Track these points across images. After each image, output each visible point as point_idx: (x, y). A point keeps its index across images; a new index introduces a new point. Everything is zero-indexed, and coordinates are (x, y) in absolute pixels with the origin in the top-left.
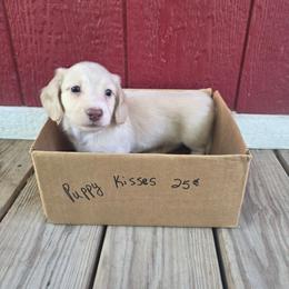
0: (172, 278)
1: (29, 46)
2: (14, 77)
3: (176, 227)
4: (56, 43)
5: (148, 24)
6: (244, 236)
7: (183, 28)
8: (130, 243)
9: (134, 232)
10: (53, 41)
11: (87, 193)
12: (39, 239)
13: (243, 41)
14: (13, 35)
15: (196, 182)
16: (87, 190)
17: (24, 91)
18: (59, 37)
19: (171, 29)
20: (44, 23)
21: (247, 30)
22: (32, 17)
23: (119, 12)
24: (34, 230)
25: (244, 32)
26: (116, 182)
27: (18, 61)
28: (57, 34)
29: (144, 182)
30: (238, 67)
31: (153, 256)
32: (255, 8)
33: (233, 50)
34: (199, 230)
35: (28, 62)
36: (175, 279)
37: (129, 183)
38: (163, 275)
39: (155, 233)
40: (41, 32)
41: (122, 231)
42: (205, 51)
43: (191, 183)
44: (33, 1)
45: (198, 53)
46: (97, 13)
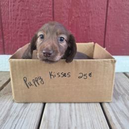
0: (82, 125)
1: (10, 26)
3: (81, 103)
4: (22, 24)
5: (64, 15)
6: (116, 105)
7: (79, 17)
8: (58, 111)
9: (60, 105)
10: (21, 23)
12: (9, 110)
13: (105, 22)
14: (3, 21)
15: (90, 75)
16: (36, 81)
17: (5, 47)
18: (24, 21)
19: (73, 17)
20: (17, 15)
22: (12, 13)
23: (51, 10)
24: (7, 107)
25: (105, 19)
26: (51, 75)
27: (4, 33)
28: (23, 20)
29: (64, 75)
30: (104, 33)
31: (70, 116)
32: (109, 8)
33: (101, 26)
34: (93, 104)
35: (9, 33)
36: (84, 125)
37: (57, 76)
38: (77, 124)
39: (71, 106)
40: (16, 19)
41: (53, 105)
42: (89, 27)
43: (87, 75)
44: (14, 5)
45: (86, 28)
46: (41, 10)
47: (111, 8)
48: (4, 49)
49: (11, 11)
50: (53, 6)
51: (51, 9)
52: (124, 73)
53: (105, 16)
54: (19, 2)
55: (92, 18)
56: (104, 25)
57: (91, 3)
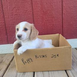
1: (10, 28)
2: (6, 37)
5: (39, 20)
7: (47, 20)
11: (28, 61)
13: (62, 21)
14: (6, 26)
16: (28, 60)
19: (44, 20)
20: (14, 22)
21: (62, 19)
22: (11, 21)
26: (36, 57)
27: (8, 32)
30: (62, 28)
32: (63, 14)
33: (60, 24)
35: (10, 32)
40: (13, 24)
42: (53, 25)
43: (56, 56)
44: (12, 17)
45: (52, 26)
46: (27, 18)
47: (64, 14)
48: (8, 41)
49: (10, 20)
50: (33, 16)
51: (32, 17)
52: (76, 48)
53: (62, 18)
54: (15, 15)
55: (55, 20)
56: (62, 23)
57: (53, 12)
